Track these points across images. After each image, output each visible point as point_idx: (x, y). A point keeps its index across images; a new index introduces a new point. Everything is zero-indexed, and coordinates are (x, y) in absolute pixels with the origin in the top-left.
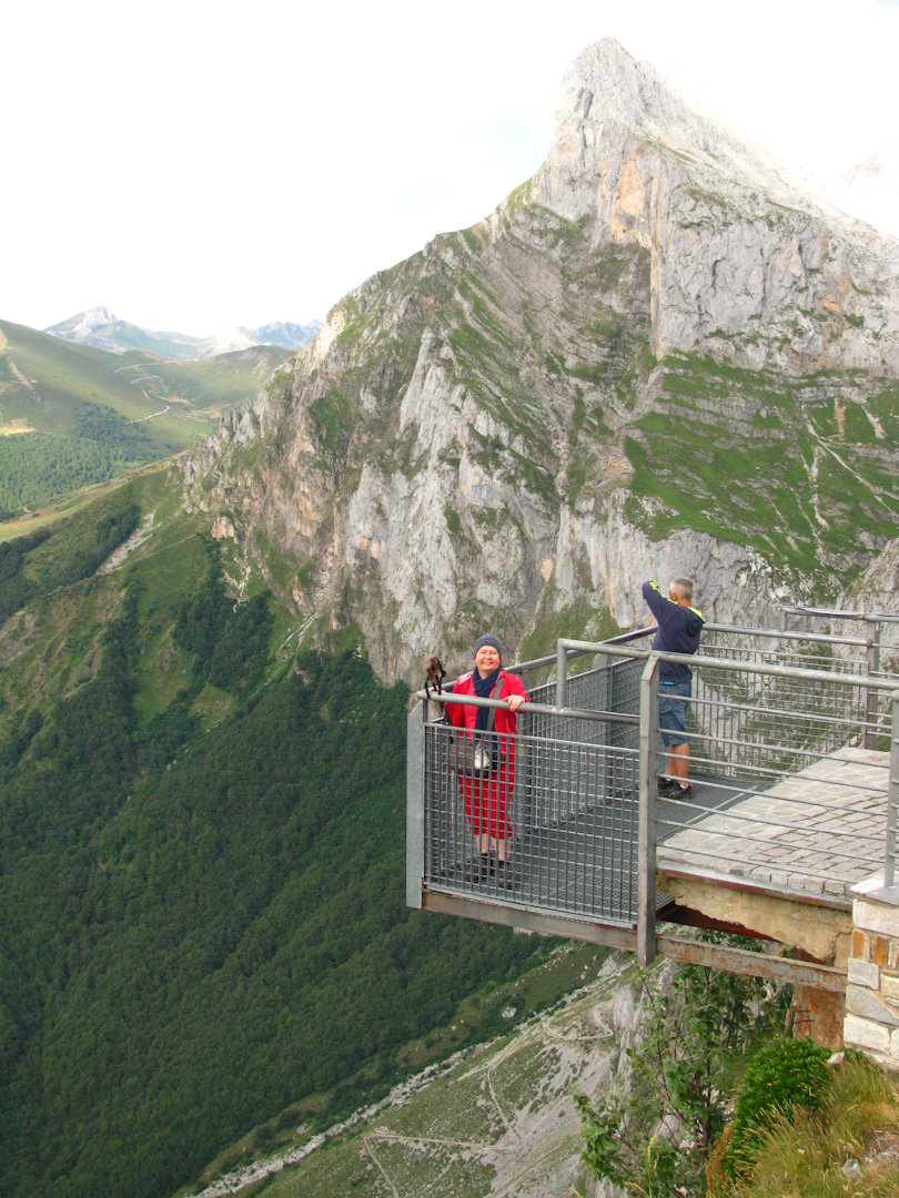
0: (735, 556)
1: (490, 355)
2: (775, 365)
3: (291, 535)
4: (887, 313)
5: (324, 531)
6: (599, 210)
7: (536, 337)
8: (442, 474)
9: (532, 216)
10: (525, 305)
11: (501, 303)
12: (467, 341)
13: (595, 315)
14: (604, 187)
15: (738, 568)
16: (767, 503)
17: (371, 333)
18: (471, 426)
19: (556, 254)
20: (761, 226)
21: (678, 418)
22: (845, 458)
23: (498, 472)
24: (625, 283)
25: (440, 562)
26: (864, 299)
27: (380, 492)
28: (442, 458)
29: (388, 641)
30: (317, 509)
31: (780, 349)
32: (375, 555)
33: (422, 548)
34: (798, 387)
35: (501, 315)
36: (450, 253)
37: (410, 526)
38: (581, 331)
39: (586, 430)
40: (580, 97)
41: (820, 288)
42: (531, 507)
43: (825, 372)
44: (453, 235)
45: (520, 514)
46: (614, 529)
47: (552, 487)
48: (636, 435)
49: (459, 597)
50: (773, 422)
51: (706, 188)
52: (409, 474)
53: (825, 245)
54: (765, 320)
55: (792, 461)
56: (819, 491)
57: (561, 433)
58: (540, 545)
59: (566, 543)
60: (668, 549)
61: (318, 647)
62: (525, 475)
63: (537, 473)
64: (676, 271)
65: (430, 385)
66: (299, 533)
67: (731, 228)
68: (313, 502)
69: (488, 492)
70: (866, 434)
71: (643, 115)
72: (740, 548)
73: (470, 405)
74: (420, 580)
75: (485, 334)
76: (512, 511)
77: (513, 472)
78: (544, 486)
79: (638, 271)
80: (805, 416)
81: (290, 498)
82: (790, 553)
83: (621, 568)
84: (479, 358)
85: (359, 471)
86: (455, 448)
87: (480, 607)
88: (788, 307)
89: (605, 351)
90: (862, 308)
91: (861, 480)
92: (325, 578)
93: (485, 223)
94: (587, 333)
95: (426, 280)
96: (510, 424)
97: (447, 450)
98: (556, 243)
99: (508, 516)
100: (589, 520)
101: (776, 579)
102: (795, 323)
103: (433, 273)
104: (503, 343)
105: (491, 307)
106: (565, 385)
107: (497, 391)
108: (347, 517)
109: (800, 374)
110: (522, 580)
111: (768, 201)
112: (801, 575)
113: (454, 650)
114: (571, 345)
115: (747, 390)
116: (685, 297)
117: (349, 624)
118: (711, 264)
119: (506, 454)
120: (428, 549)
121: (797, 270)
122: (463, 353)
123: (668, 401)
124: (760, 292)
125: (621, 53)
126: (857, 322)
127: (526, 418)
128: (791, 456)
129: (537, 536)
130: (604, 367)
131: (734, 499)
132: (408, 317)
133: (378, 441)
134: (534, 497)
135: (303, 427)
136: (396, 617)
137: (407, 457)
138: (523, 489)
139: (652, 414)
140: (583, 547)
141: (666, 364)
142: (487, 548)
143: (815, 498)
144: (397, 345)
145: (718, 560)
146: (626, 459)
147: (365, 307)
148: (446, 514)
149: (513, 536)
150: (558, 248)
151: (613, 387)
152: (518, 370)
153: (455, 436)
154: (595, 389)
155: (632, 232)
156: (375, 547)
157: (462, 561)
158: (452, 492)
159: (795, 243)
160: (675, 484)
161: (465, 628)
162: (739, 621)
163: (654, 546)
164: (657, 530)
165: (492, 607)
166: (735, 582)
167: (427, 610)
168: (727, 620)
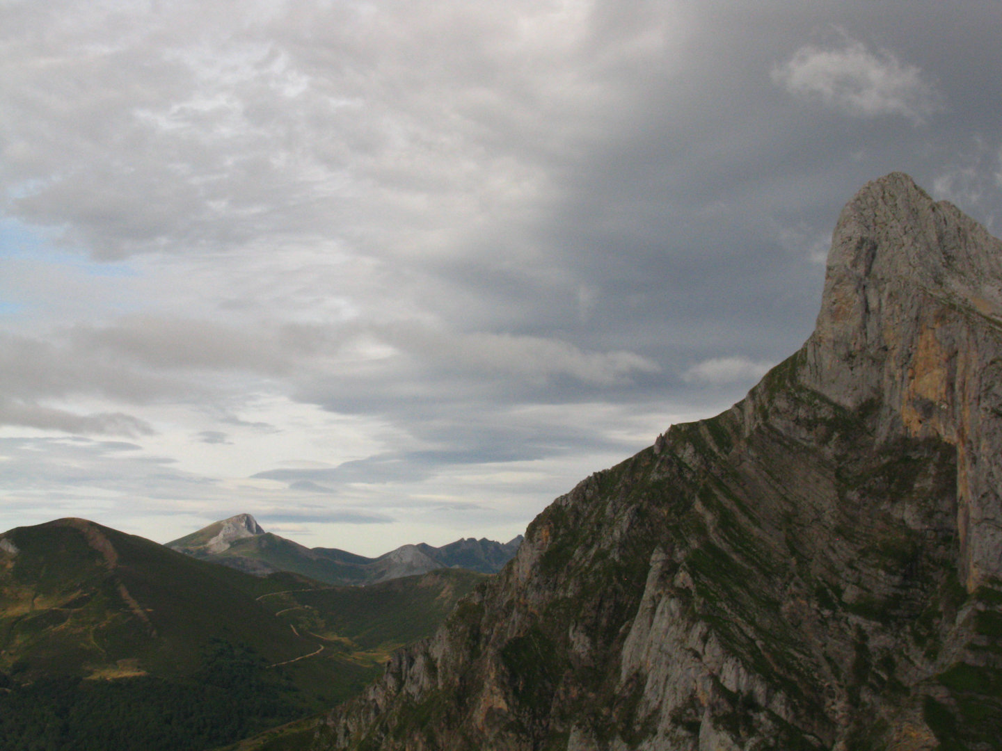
1: (742, 584)
6: (887, 394)
7: (803, 561)
8: (676, 743)
9: (797, 402)
10: (788, 518)
11: (755, 515)
12: (710, 564)
13: (883, 531)
14: (893, 364)
17: (585, 554)
18: (715, 678)
19: (829, 451)
23: (751, 741)
24: (923, 490)
28: (676, 720)
35: (755, 530)
36: (690, 450)
38: (863, 553)
39: (872, 686)
40: (859, 248)
44: (693, 426)
48: (940, 694)
52: (632, 741)
57: (837, 690)
62: (788, 746)
63: (805, 743)
64: (991, 474)
65: (661, 622)
71: (943, 270)
73: (713, 650)
75: (734, 556)
77: (772, 741)
79: (939, 474)
84: (725, 587)
85: (566, 736)
86: (693, 706)
89: (897, 580)
93: (737, 411)
94: (871, 555)
95: (658, 484)
96: (767, 677)
97: (682, 710)
98: (829, 437)
103: (667, 475)
104: (759, 568)
105: (743, 520)
106: (843, 625)
107: (750, 632)
114: (849, 572)
119: (762, 717)
122: (704, 579)
123: (984, 648)
125: (913, 192)
127: (789, 669)
130: (894, 601)
132: (633, 532)
133: (592, 695)
135: (492, 676)
137: (629, 717)
139: (962, 667)
141: (979, 599)
146: (926, 727)
147: (577, 519)
150: (832, 444)
151: (908, 628)
152: (778, 604)
153: (694, 691)
154: (883, 631)
155: (930, 422)
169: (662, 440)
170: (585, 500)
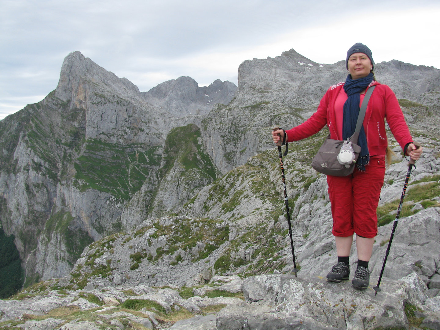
0: (105, 196)
1: (40, 139)
2: (119, 142)
4: (151, 128)
6: (72, 99)
7: (54, 134)
8: (24, 174)
9: (54, 100)
10: (51, 125)
11: (44, 124)
12: (34, 136)
13: (71, 128)
14: (74, 92)
15: (106, 199)
16: (116, 180)
17: (7, 133)
18: (33, 160)
19: (60, 111)
20: (116, 104)
21: (90, 157)
22: (138, 168)
23: (40, 173)
24: (79, 119)
25: (23, 199)
26: (144, 124)
27: (7, 179)
28: (24, 169)
29: (9, 223)
31: (121, 138)
33: (19, 195)
34: (126, 148)
35: (43, 128)
36: (31, 109)
37: (16, 189)
38: (66, 132)
39: (67, 160)
40: (68, 67)
41: (132, 121)
42: (50, 182)
43: (133, 144)
44: (33, 105)
45: (47, 185)
46: (71, 189)
47: (56, 177)
48: (78, 162)
49: (29, 209)
50: (118, 158)
51: (100, 93)
52: (15, 173)
53: (134, 109)
54: (117, 130)
55: (123, 169)
56: (130, 177)
57: (60, 162)
58: (53, 194)
59: (59, 193)
60: (86, 194)
62: (48, 173)
63: (52, 173)
64: (91, 116)
65: (21, 148)
67: (107, 104)
69: (38, 179)
70: (144, 161)
71: (86, 72)
72: (107, 193)
73: (32, 154)
74: (18, 204)
75: (38, 133)
76: (44, 184)
77: (45, 173)
78: (54, 177)
79: (83, 116)
80: (128, 156)
82: (122, 194)
83: (73, 200)
84: (36, 140)
86: (28, 166)
87: (35, 212)
88: (123, 126)
89: (73, 138)
90: (144, 127)
91: (142, 174)
93: (43, 102)
94: (68, 133)
95: (24, 117)
96: (44, 159)
97: (26, 167)
98: (60, 107)
100: (65, 186)
101: (117, 201)
102: (125, 131)
103: (26, 115)
104: (44, 136)
105: (41, 125)
106: (61, 148)
107: (41, 149)
109: (126, 144)
110: (47, 204)
111: (118, 97)
112: (125, 200)
113: (28, 225)
114: (63, 136)
115: (111, 149)
116: (93, 123)
118: (101, 114)
119: (43, 168)
120: (20, 196)
121: (126, 116)
122: (31, 138)
123: (87, 152)
124: (116, 122)
125: (80, 55)
126: (142, 130)
127: (49, 157)
128: (123, 167)
129: (52, 191)
130: (72, 142)
131: (106, 179)
132: (18, 128)
133: (7, 164)
134: (51, 180)
136: (11, 216)
137: (15, 169)
138: (48, 177)
139: (83, 156)
140: (64, 194)
141: (87, 142)
142: (37, 195)
143: (129, 179)
144: (15, 136)
145: (101, 197)
146: (75, 169)
147: (5, 125)
148: (25, 185)
149: (45, 191)
150: (61, 109)
151: (74, 148)
152: (48, 143)
153: (28, 163)
154: (70, 149)
155: (81, 105)
156: (5, 195)
157: (30, 199)
158: (27, 179)
159: (125, 109)
160: (88, 176)
161: (31, 218)
162: (107, 214)
163: (82, 193)
164: (82, 189)
165: (39, 212)
166: (106, 203)
167: (20, 213)
168: (103, 214)
169: (25, 108)
170: (7, 120)
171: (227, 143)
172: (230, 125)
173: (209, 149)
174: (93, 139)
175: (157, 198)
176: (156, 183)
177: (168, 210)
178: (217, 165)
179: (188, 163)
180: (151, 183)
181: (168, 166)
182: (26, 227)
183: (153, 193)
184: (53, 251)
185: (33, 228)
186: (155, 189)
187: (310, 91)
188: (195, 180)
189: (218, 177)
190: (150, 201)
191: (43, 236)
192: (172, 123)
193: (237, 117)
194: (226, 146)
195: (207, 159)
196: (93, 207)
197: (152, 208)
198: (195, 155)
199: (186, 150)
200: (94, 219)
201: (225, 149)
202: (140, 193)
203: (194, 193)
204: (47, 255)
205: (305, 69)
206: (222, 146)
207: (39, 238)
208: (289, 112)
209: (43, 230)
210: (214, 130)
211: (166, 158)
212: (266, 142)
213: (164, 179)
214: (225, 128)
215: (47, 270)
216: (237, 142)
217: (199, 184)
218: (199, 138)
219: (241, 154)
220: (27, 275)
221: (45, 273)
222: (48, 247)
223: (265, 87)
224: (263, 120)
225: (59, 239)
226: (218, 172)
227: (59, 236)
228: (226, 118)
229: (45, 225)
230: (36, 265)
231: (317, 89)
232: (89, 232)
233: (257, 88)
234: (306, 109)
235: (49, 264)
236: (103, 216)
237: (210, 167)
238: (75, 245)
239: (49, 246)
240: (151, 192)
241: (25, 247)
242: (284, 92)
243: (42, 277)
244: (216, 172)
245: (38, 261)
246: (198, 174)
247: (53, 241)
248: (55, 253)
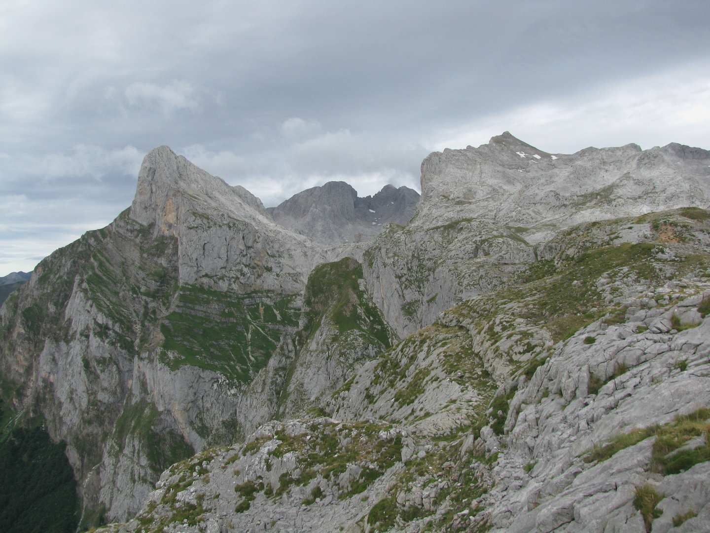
0: (211, 376)
1: (106, 287)
2: (232, 289)
3: (13, 372)
4: (283, 265)
5: (29, 370)
6: (157, 221)
7: (128, 278)
8: (81, 342)
9: (127, 223)
10: (123, 263)
11: (112, 262)
12: (95, 281)
13: (154, 268)
14: (159, 211)
15: (213, 381)
16: (228, 351)
17: (55, 277)
18: (95, 319)
19: (138, 240)
20: (225, 228)
21: (187, 314)
22: (263, 330)
23: (107, 341)
24: (168, 253)
25: (80, 383)
26: (272, 259)
27: (54, 351)
28: (81, 335)
29: (57, 421)
30: (26, 359)
31: (235, 282)
32: (52, 381)
33: (73, 376)
34: (243, 299)
35: (112, 268)
36: (93, 239)
37: (68, 366)
38: (148, 275)
39: (148, 320)
40: (149, 171)
41: (253, 255)
42: (122, 356)
43: (255, 292)
44: (95, 232)
45: (118, 359)
46: (156, 365)
47: (132, 347)
48: (166, 322)
49: (89, 399)
50: (231, 314)
51: (201, 211)
52: (67, 342)
53: (255, 236)
54: (228, 269)
55: (239, 332)
56: (251, 345)
57: (138, 322)
58: (127, 374)
59: (136, 372)
60: (179, 374)
61: (23, 426)
62: (119, 341)
63: (125, 340)
64: (186, 248)
65: (77, 301)
66: (17, 371)
67: (211, 229)
68: (24, 356)
69: (103, 350)
70: (273, 318)
71: (178, 179)
72: (213, 372)
73: (94, 310)
74: (72, 392)
75: (104, 277)
76: (114, 358)
77: (114, 340)
78: (128, 347)
79: (173, 248)
80: (246, 311)
81: (13, 354)
82: (237, 373)
83: (159, 384)
84: (100, 288)
85: (45, 341)
86: (88, 329)
87: (99, 404)
88: (239, 263)
89: (158, 284)
90: (271, 263)
91: (270, 339)
92: (29, 392)
93: (110, 226)
94: (150, 276)
95: (81, 252)
96: (113, 318)
97: (84, 331)
98: (138, 235)
99: (112, 360)
100: (146, 361)
101: (231, 385)
102: (241, 270)
103: (84, 249)
104: (112, 281)
105: (108, 264)
106: (140, 300)
107: (108, 303)
108: (39, 363)
109: (244, 293)
110: (118, 390)
111: (229, 217)
112: (242, 383)
113: (87, 424)
114: (143, 281)
115: (219, 300)
116: (191, 259)
117: (39, 414)
118: (202, 245)
119: (111, 332)
120: (75, 377)
121: (242, 247)
122: (93, 285)
123: (181, 306)
124: (226, 257)
125: (169, 152)
126: (269, 270)
127: (121, 315)
128: (239, 330)
129: (126, 369)
130: (158, 291)
131: (212, 350)
132: (72, 269)
133: (55, 327)
134: (124, 351)
135: (19, 321)
136: (61, 410)
137: (66, 335)
138: (119, 348)
139: (174, 313)
140: (144, 375)
141: (181, 290)
142: (102, 376)
143: (250, 348)
144: (66, 282)
145: (203, 378)
146: (161, 334)
147: (52, 265)
148: (83, 361)
149: (114, 370)
150: (139, 238)
151: (161, 300)
152: (118, 293)
153: (88, 324)
154: (153, 301)
155: (171, 230)
156: (52, 377)
157: (91, 382)
158: (86, 350)
159: (241, 235)
160: (184, 344)
161: (92, 413)
162: (214, 406)
163: (173, 373)
164: (174, 366)
165: (105, 403)
166: (212, 388)
167: (75, 406)
168: (208, 405)
169: (83, 237)
170: (55, 258)
171: (406, 287)
172: (410, 257)
173: (377, 298)
174: (191, 286)
175: (294, 379)
176: (293, 355)
177: (313, 399)
178: (390, 323)
179: (344, 322)
180: (284, 355)
181: (312, 327)
182: (83, 428)
183: (287, 371)
184: (128, 468)
185: (95, 429)
186: (290, 364)
187: (538, 198)
188: (355, 348)
189: (392, 343)
190: (283, 384)
191: (110, 442)
192: (317, 256)
193: (421, 245)
194: (404, 292)
195: (373, 313)
196: (191, 394)
197: (286, 396)
198: (355, 307)
199: (339, 300)
200: (193, 414)
201: (404, 297)
202: (267, 372)
203: (354, 369)
204: (118, 474)
205: (528, 163)
206: (398, 292)
207: (106, 445)
208: (505, 234)
209: (111, 433)
210: (385, 267)
211: (307, 314)
212: (469, 285)
213: (304, 347)
214: (402, 262)
215: (118, 498)
216: (421, 285)
217: (362, 354)
218: (360, 281)
219: (429, 305)
220: (86, 506)
221: (115, 504)
222: (119, 461)
223: (464, 194)
224: (463, 248)
225: (137, 448)
226: (392, 334)
227: (136, 443)
228: (403, 247)
229: (115, 425)
230: (100, 489)
231: (550, 195)
232: (186, 435)
233: (452, 197)
234: (533, 228)
235: (121, 489)
236: (208, 410)
237: (379, 327)
238: (162, 458)
239: (121, 458)
240: (284, 369)
241: (82, 461)
242: (495, 201)
243: (109, 509)
244: (389, 334)
245: (104, 484)
246: (360, 339)
247: (127, 451)
248: (130, 471)
